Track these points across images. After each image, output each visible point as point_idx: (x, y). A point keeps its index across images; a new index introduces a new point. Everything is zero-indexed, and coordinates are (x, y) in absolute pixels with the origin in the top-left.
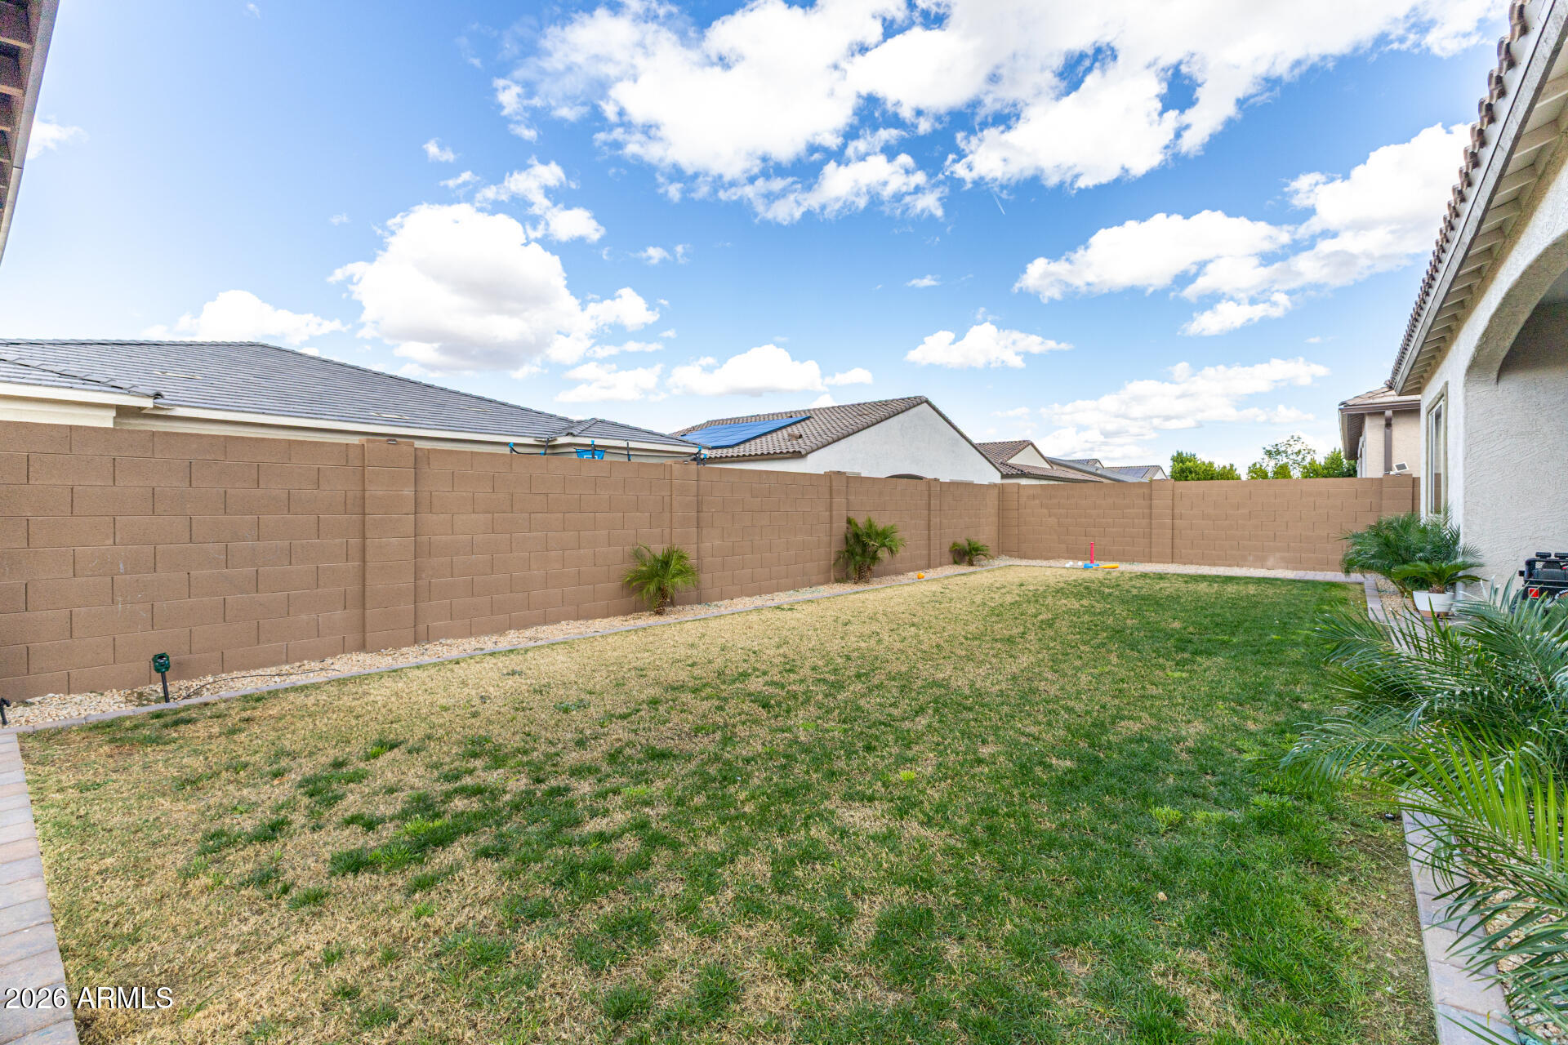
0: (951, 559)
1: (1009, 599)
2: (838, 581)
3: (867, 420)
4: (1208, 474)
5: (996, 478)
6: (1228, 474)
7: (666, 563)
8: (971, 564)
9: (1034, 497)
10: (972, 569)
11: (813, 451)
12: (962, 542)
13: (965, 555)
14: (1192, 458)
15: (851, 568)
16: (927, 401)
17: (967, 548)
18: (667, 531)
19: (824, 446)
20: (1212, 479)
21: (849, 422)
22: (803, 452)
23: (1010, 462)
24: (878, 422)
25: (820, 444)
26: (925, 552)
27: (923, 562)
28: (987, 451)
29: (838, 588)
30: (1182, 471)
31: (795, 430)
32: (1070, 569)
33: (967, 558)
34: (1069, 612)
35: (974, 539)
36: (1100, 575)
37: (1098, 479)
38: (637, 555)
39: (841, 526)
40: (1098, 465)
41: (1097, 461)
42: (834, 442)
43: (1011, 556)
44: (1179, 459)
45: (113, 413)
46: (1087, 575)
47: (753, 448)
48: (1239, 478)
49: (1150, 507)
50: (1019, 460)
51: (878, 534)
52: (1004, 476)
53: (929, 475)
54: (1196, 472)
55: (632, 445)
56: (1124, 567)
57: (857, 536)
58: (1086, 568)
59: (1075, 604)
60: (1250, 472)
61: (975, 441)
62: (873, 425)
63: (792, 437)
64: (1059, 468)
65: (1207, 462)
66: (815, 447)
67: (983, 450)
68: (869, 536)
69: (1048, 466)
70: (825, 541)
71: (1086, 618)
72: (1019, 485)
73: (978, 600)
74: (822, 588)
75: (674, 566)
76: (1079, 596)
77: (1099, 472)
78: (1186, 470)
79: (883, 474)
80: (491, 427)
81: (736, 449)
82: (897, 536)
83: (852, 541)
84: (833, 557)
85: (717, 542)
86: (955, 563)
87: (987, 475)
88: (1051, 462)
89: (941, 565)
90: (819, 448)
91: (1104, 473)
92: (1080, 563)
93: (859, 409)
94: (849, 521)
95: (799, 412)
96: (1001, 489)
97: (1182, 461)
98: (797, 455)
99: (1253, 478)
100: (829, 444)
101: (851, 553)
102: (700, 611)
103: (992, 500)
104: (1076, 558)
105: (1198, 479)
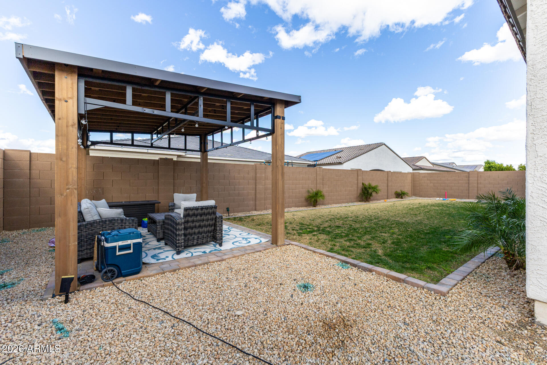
0: (395, 196)
1: (415, 207)
2: (360, 201)
3: (363, 151)
4: (501, 169)
5: (410, 170)
6: (509, 169)
7: (317, 194)
8: (402, 198)
9: (425, 177)
10: (402, 200)
11: (345, 162)
12: (399, 191)
13: (400, 195)
14: (494, 162)
15: (364, 197)
16: (384, 144)
17: (401, 193)
18: (315, 185)
19: (349, 160)
20: (502, 170)
21: (356, 152)
22: (342, 162)
23: (416, 164)
24: (367, 152)
25: (348, 160)
26: (386, 194)
27: (386, 197)
28: (407, 161)
29: (360, 203)
30: (489, 167)
31: (338, 155)
32: (438, 200)
33: (401, 196)
34: (435, 210)
35: (403, 190)
36: (448, 202)
37: (453, 170)
38: (308, 192)
39: (360, 185)
40: (454, 165)
41: (453, 163)
42: (352, 159)
43: (416, 196)
44: (488, 163)
45: (176, 157)
46: (443, 202)
47: (325, 161)
48: (514, 170)
49: (469, 180)
50: (419, 164)
51: (373, 188)
52: (413, 170)
53: (386, 169)
54: (495, 167)
55: (293, 161)
56: (458, 200)
57: (365, 188)
58: (444, 200)
59: (437, 208)
60: (519, 167)
61: (402, 157)
62: (365, 153)
63: (338, 158)
64: (437, 166)
65: (500, 164)
66: (346, 161)
67: (405, 160)
68: (370, 188)
69: (432, 166)
70: (355, 190)
71: (440, 211)
72: (419, 173)
73: (405, 206)
74: (355, 203)
75: (319, 195)
76: (438, 207)
77: (454, 168)
78: (490, 167)
79: (368, 169)
80: (253, 157)
81: (319, 162)
82: (378, 188)
83: (364, 190)
84: (359, 194)
85: (327, 189)
86: (396, 198)
87: (407, 169)
88: (433, 164)
89: (391, 198)
90: (347, 161)
91: (456, 168)
92: (441, 199)
93: (359, 148)
94: (363, 184)
95: (338, 149)
96: (413, 174)
97: (489, 163)
98: (340, 163)
99: (520, 170)
100: (351, 160)
101: (364, 193)
102: (323, 207)
103: (409, 178)
104: (440, 197)
105: (496, 170)
